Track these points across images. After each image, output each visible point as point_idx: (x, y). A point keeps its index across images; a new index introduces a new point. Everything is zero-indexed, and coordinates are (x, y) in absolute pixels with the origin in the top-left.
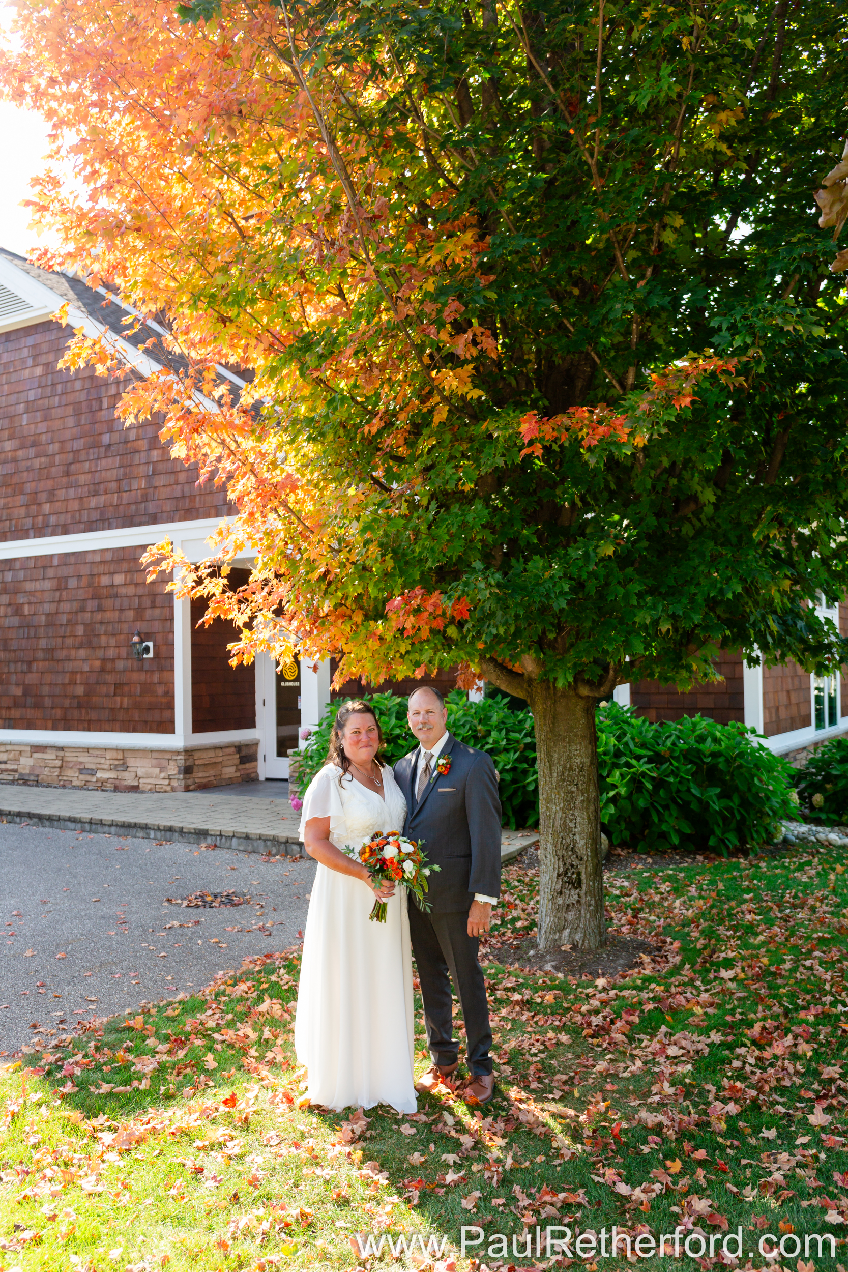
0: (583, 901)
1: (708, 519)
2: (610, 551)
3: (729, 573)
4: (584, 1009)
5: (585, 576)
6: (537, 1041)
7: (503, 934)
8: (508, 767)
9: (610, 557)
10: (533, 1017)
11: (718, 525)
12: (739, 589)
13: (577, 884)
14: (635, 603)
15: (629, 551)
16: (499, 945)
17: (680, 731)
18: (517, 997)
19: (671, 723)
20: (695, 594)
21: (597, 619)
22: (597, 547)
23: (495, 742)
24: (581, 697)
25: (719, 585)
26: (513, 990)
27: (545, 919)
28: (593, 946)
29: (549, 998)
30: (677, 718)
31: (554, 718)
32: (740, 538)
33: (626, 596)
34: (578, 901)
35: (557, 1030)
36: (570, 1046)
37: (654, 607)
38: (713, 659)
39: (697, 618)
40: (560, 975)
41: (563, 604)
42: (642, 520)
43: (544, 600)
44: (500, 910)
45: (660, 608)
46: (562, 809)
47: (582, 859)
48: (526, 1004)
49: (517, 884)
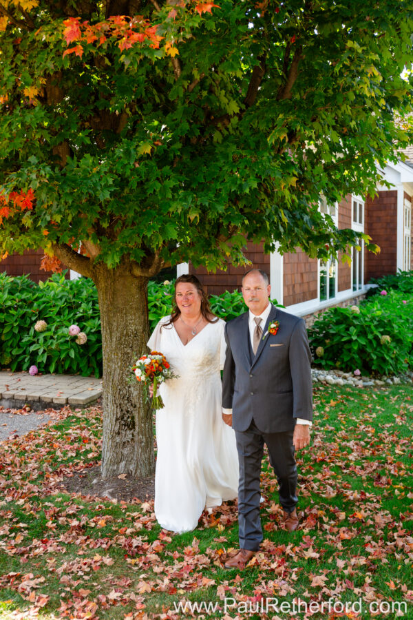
0: (136, 439)
1: (233, 129)
2: (148, 150)
3: (247, 171)
4: (129, 531)
5: (128, 173)
6: (85, 564)
7: (77, 464)
8: (93, 331)
9: (148, 154)
10: (86, 540)
11: (241, 134)
12: (255, 185)
13: (131, 426)
14: (170, 196)
15: (165, 151)
16: (71, 474)
17: (223, 303)
18: (75, 523)
19: (216, 297)
20: (220, 190)
21: (138, 209)
22: (137, 146)
23: (85, 311)
24: (136, 277)
25: (239, 182)
26: (74, 516)
27: (107, 455)
28: (144, 474)
29: (102, 523)
30: (220, 293)
31: (114, 294)
32: (258, 143)
33: (164, 189)
34: (132, 439)
35: (103, 552)
36: (111, 567)
37: (185, 199)
38: (244, 249)
39: (221, 209)
40: (115, 501)
41: (107, 196)
42: (177, 125)
43: (91, 192)
44: (76, 445)
45: (190, 200)
46: (120, 367)
47: (135, 406)
48: (82, 529)
49: (94, 421)
